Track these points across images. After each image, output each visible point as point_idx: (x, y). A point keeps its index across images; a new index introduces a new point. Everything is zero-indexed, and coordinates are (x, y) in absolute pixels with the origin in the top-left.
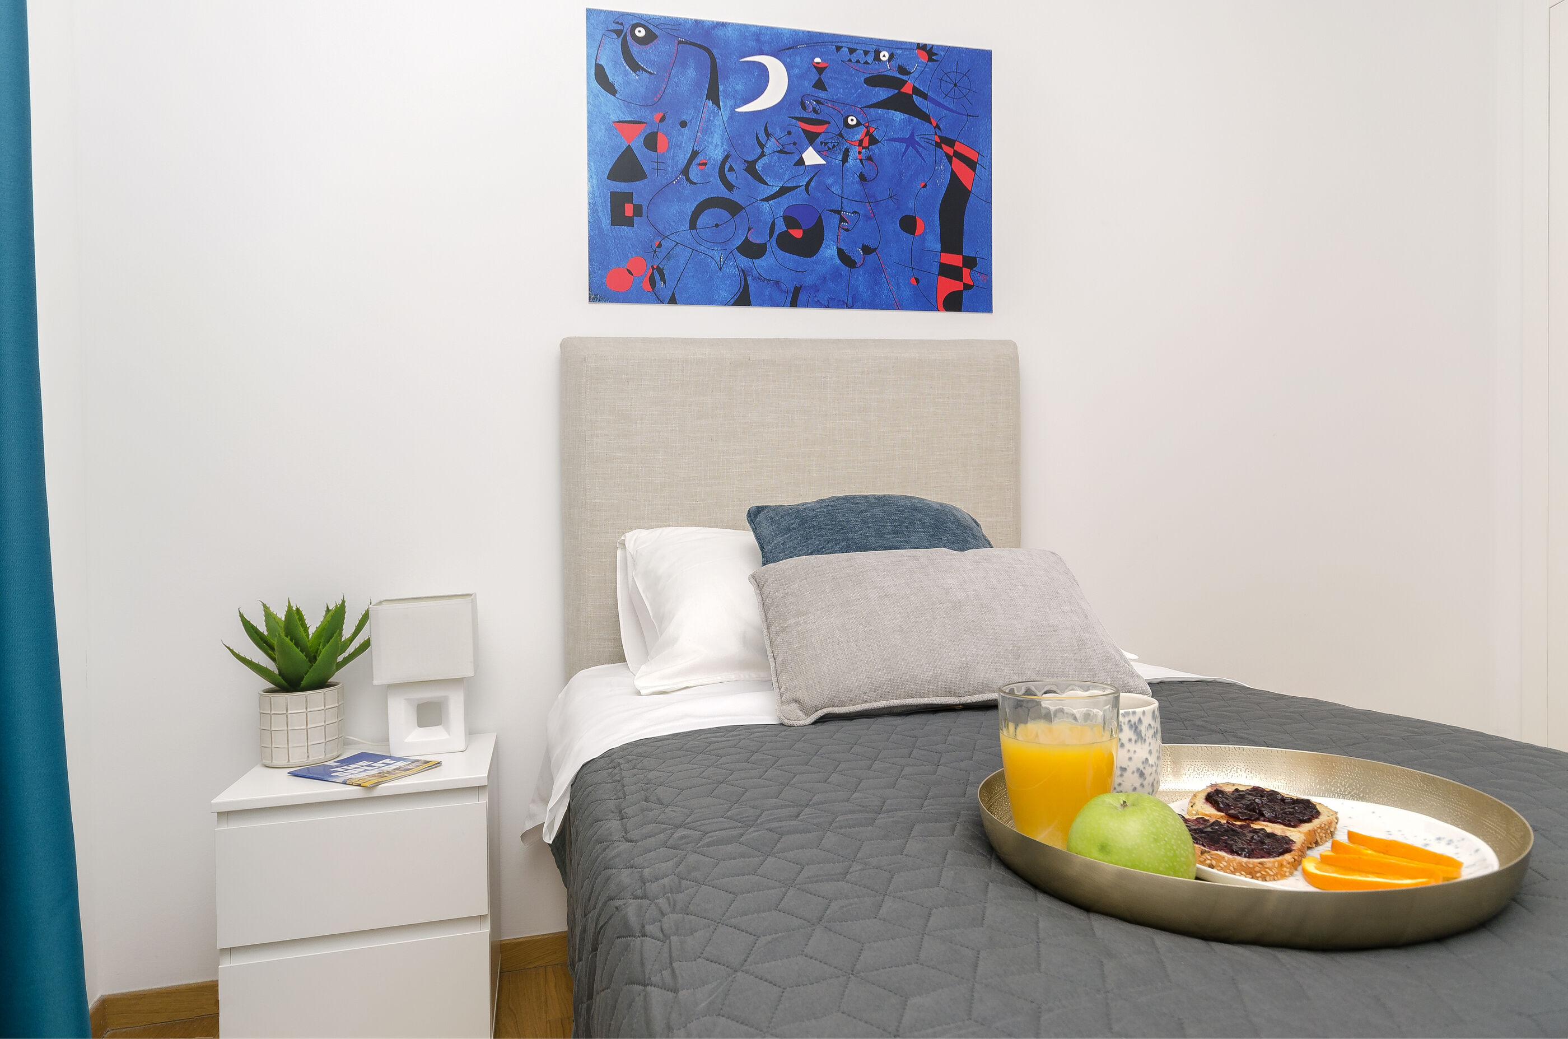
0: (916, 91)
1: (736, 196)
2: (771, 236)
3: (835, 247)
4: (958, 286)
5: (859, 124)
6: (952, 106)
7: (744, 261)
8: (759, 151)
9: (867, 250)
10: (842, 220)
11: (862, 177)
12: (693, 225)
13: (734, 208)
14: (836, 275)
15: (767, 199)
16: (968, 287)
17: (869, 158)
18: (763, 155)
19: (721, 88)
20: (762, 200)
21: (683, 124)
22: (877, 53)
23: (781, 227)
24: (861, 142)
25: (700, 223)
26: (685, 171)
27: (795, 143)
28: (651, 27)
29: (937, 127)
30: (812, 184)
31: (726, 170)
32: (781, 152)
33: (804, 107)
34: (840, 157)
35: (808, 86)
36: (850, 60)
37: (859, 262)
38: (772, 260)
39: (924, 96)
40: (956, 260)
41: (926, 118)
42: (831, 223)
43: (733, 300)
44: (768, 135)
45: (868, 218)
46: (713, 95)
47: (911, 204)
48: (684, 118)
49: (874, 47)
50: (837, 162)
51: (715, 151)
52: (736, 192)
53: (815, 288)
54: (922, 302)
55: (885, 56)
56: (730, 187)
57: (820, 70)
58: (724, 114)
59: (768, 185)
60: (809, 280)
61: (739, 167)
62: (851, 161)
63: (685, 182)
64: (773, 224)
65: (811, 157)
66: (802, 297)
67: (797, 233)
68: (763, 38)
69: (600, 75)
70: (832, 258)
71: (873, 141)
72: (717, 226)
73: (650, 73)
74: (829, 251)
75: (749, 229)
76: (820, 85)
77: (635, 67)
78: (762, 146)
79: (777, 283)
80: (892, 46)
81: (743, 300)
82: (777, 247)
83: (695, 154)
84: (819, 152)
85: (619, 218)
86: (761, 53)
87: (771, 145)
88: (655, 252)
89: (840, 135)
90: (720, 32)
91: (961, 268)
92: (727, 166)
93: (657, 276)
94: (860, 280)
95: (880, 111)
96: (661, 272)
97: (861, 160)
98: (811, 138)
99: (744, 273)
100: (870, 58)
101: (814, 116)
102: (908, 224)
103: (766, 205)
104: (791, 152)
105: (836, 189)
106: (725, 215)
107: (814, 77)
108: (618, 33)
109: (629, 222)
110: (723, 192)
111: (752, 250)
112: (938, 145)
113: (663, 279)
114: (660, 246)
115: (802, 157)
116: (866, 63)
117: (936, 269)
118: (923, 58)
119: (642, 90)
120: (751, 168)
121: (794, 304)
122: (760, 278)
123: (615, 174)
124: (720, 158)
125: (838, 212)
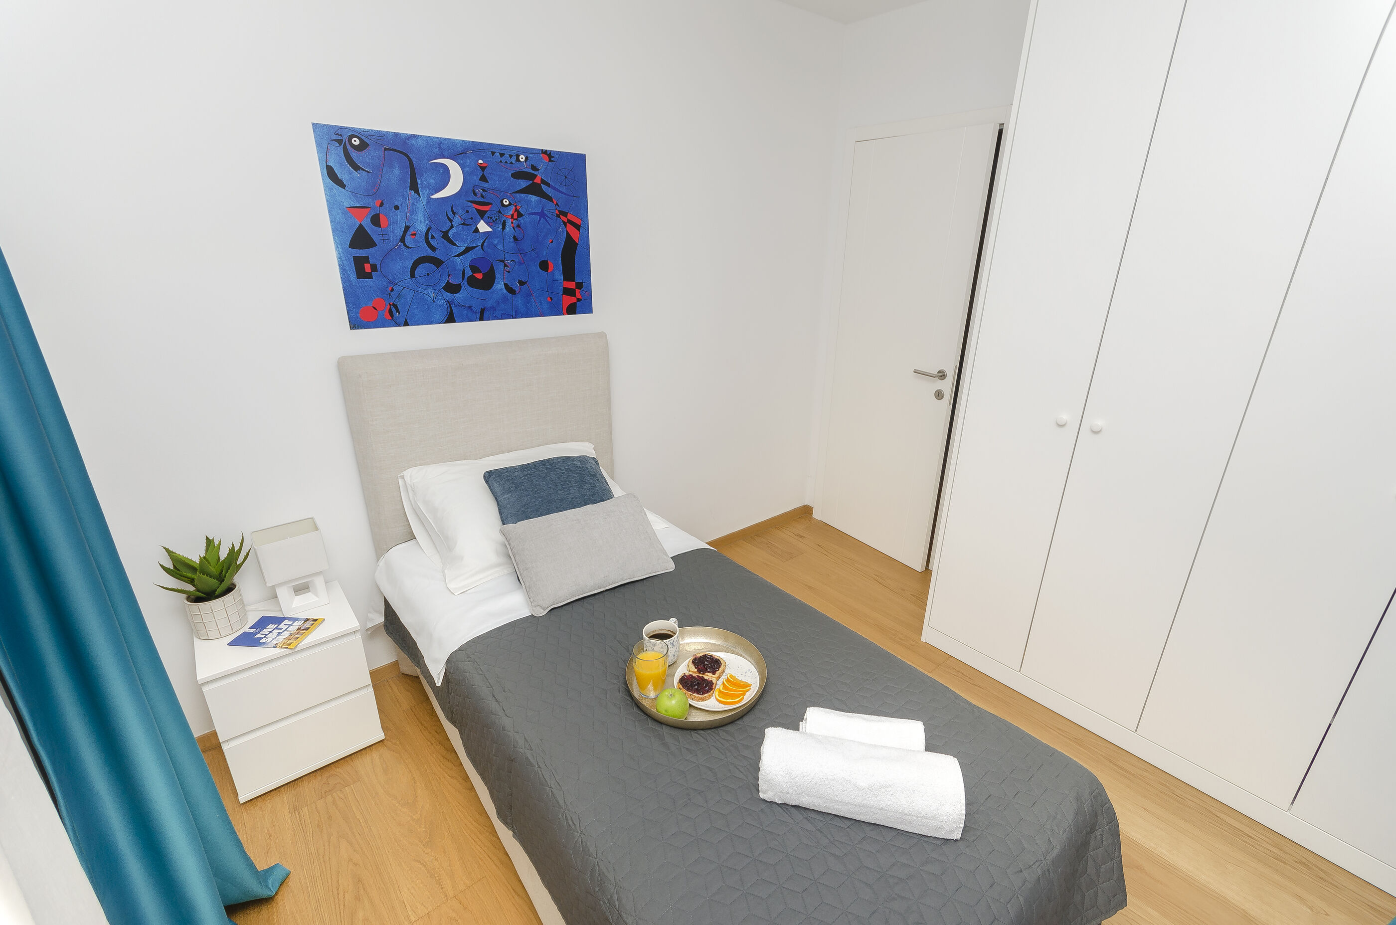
0: (543, 181)
1: (437, 255)
2: (463, 279)
3: (503, 283)
4: (573, 300)
5: (510, 204)
6: (565, 191)
7: (448, 296)
8: (450, 224)
9: (522, 283)
10: (505, 266)
11: (515, 238)
12: (412, 275)
13: (438, 263)
14: (505, 299)
15: (458, 256)
16: (579, 300)
17: (518, 226)
18: (452, 227)
19: (419, 182)
20: (455, 256)
21: (397, 208)
22: (518, 156)
23: (469, 273)
24: (512, 215)
25: (417, 273)
26: (402, 240)
27: (472, 218)
28: (363, 138)
29: (557, 204)
30: (485, 244)
31: (430, 238)
32: (464, 224)
33: (475, 194)
34: (501, 226)
35: (476, 179)
36: (501, 162)
37: (517, 290)
38: (466, 293)
39: (548, 185)
40: (571, 285)
41: (550, 199)
42: (499, 269)
43: (445, 320)
44: (454, 213)
45: (520, 264)
46: (414, 187)
47: (545, 253)
48: (396, 203)
49: (516, 152)
50: (499, 229)
51: (421, 225)
52: (437, 252)
53: (493, 308)
54: (555, 311)
55: (522, 158)
56: (433, 249)
57: (483, 168)
58: (423, 200)
59: (457, 246)
60: (489, 304)
61: (438, 235)
62: (507, 229)
63: (403, 247)
64: (464, 270)
65: (483, 227)
66: (486, 315)
67: (479, 276)
68: (443, 146)
69: (331, 173)
70: (501, 290)
71: (520, 215)
72: (428, 274)
73: (367, 171)
74: (499, 286)
75: (449, 275)
76: (483, 179)
77: (356, 168)
78: (451, 221)
79: (470, 307)
80: (526, 151)
81: (450, 319)
82: (467, 285)
83: (407, 228)
84: (487, 224)
85: (361, 274)
86: (443, 157)
87: (457, 220)
88: (390, 294)
89: (499, 212)
90: (413, 142)
91: (576, 288)
92: (430, 235)
93: (393, 309)
94: (519, 301)
95: (522, 195)
96: (395, 306)
97: (513, 228)
98: (482, 215)
99: (449, 303)
100: (513, 160)
101: (482, 200)
102: (544, 266)
103: (458, 260)
104: (469, 224)
105: (500, 247)
106: (433, 267)
107: (480, 174)
108: (340, 142)
109: (369, 276)
110: (430, 253)
111: (453, 288)
112: (558, 216)
113: (398, 311)
114: (392, 290)
115: (477, 228)
116: (511, 163)
117: (561, 291)
118: (546, 160)
119: (364, 184)
120: (445, 235)
121: (481, 319)
122: (458, 305)
123: (354, 244)
124: (425, 230)
125: (503, 261)
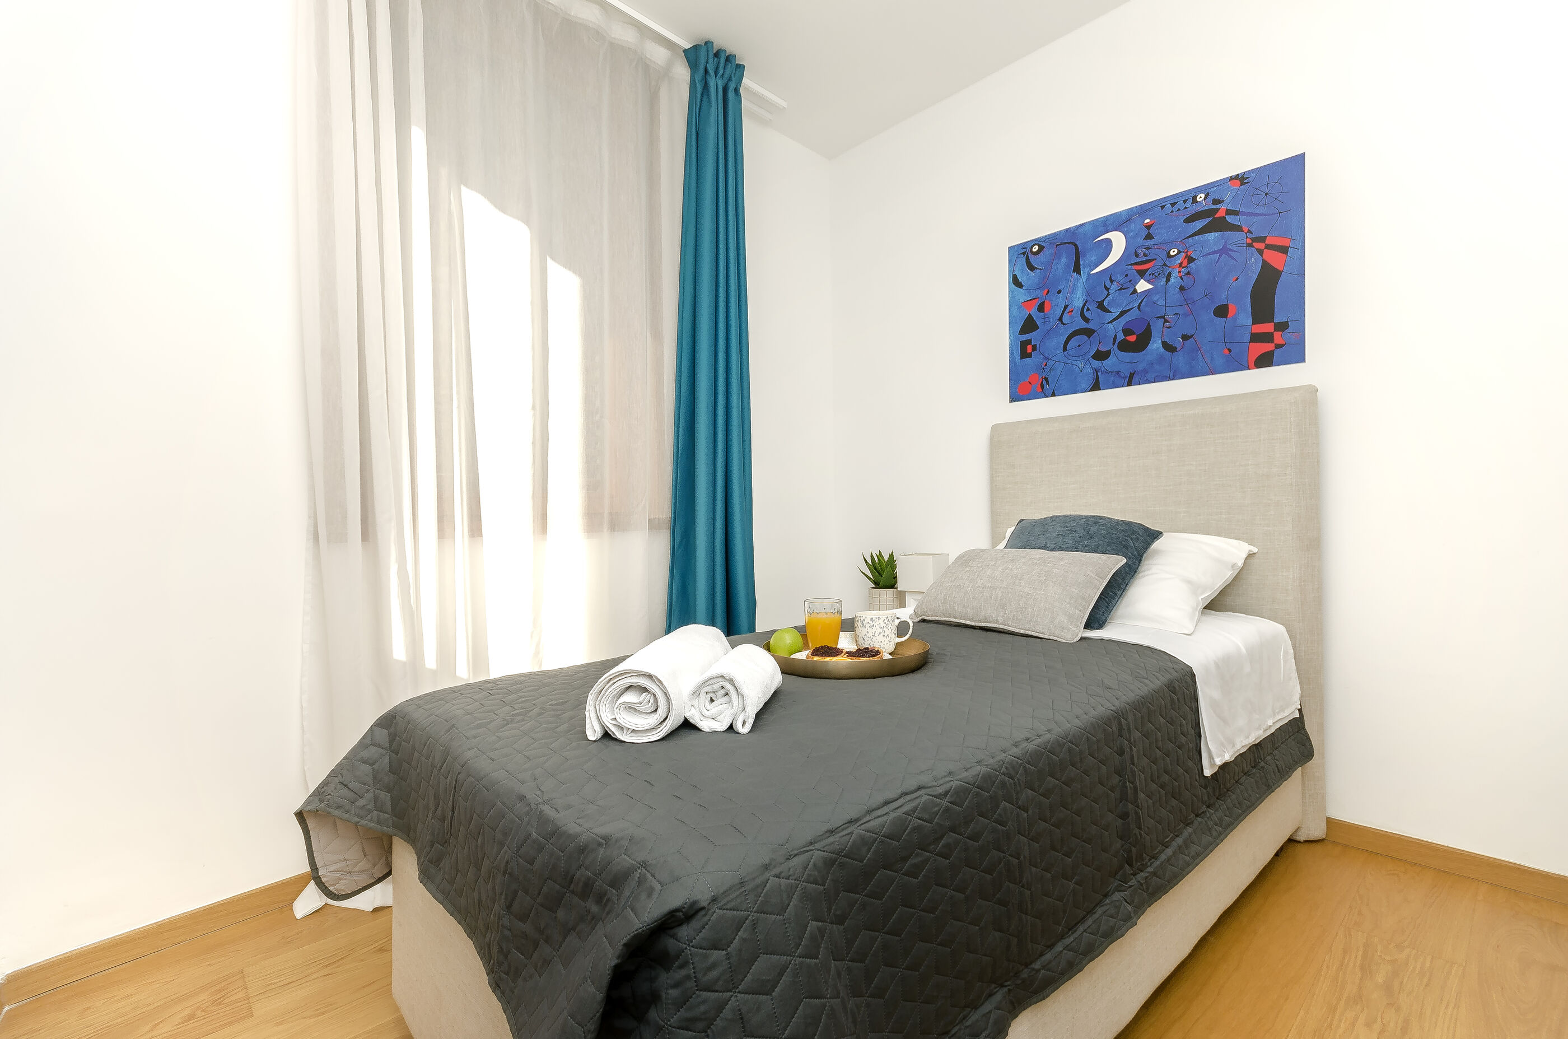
0: (1229, 212)
1: (1091, 326)
2: (1114, 344)
3: (1160, 341)
4: (1270, 347)
5: (1179, 252)
6: (1263, 211)
7: (1096, 364)
8: (1106, 293)
9: (1185, 338)
10: (1166, 321)
11: (1182, 288)
12: (1065, 349)
13: (1089, 333)
14: (1161, 359)
15: (1110, 322)
16: (1278, 346)
17: (1188, 273)
18: (1108, 295)
19: (1081, 263)
20: (1108, 323)
21: (1059, 292)
22: (1195, 198)
23: (1121, 337)
24: (1181, 264)
25: (1068, 348)
26: (1060, 319)
27: (1130, 281)
28: (1041, 243)
29: (1249, 231)
30: (1143, 303)
31: (1085, 310)
32: (1121, 289)
33: (1137, 255)
34: (1164, 280)
35: (1140, 240)
36: (1172, 211)
37: (1179, 347)
38: (1115, 359)
39: (1236, 213)
40: (1267, 328)
41: (1238, 228)
42: (1157, 327)
43: (1089, 389)
44: (1112, 281)
45: (1186, 315)
46: (1077, 269)
47: (1224, 296)
48: (1060, 288)
49: (1191, 196)
50: (1162, 283)
51: (1078, 302)
52: (1091, 323)
53: (1145, 371)
54: (1234, 364)
55: (1201, 197)
56: (1086, 320)
57: (1148, 227)
58: (1084, 277)
59: (1110, 312)
60: (1140, 367)
61: (1093, 307)
62: (1172, 280)
63: (1060, 325)
64: (1116, 336)
65: (1143, 286)
66: (1135, 379)
67: (1132, 338)
68: (1107, 223)
69: (1016, 281)
70: (1157, 349)
71: (1191, 260)
72: (1079, 346)
73: (1041, 269)
74: (1156, 345)
75: (1100, 343)
76: (1149, 237)
77: (1032, 268)
78: (1107, 289)
79: (1118, 373)
80: (1206, 189)
81: (1096, 387)
82: (1118, 350)
83: (1066, 307)
84: (1148, 281)
85: (1024, 355)
86: (1107, 232)
87: (1114, 287)
88: (1043, 369)
89: (1165, 265)
90: (1081, 230)
91: (1272, 332)
92: (1086, 308)
93: (1044, 382)
94: (1180, 359)
95: (1196, 237)
96: (1046, 379)
97: (1181, 277)
98: (1142, 274)
99: (1096, 371)
100: (1188, 204)
101: (1145, 259)
102: (1222, 311)
103: (1111, 326)
104: (1128, 287)
105: (1161, 302)
106: (1085, 337)
107: (1145, 233)
108: (1024, 254)
109: (1030, 355)
110: (1083, 325)
111: (1101, 356)
112: (1249, 245)
113: (1048, 383)
114: (1046, 365)
115: (1135, 288)
116: (1186, 208)
117: (1247, 338)
118: (1236, 186)
119: (1036, 280)
120: (1101, 306)
121: (1129, 384)
122: (1107, 372)
123: (1022, 332)
124: (1081, 305)
125: (1163, 317)
